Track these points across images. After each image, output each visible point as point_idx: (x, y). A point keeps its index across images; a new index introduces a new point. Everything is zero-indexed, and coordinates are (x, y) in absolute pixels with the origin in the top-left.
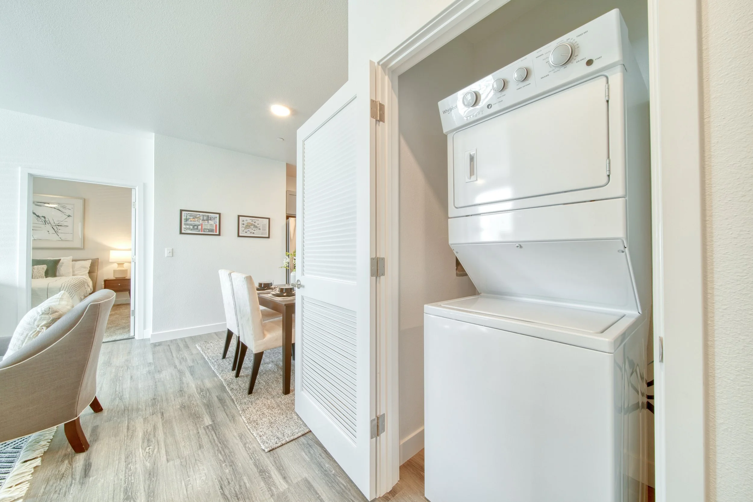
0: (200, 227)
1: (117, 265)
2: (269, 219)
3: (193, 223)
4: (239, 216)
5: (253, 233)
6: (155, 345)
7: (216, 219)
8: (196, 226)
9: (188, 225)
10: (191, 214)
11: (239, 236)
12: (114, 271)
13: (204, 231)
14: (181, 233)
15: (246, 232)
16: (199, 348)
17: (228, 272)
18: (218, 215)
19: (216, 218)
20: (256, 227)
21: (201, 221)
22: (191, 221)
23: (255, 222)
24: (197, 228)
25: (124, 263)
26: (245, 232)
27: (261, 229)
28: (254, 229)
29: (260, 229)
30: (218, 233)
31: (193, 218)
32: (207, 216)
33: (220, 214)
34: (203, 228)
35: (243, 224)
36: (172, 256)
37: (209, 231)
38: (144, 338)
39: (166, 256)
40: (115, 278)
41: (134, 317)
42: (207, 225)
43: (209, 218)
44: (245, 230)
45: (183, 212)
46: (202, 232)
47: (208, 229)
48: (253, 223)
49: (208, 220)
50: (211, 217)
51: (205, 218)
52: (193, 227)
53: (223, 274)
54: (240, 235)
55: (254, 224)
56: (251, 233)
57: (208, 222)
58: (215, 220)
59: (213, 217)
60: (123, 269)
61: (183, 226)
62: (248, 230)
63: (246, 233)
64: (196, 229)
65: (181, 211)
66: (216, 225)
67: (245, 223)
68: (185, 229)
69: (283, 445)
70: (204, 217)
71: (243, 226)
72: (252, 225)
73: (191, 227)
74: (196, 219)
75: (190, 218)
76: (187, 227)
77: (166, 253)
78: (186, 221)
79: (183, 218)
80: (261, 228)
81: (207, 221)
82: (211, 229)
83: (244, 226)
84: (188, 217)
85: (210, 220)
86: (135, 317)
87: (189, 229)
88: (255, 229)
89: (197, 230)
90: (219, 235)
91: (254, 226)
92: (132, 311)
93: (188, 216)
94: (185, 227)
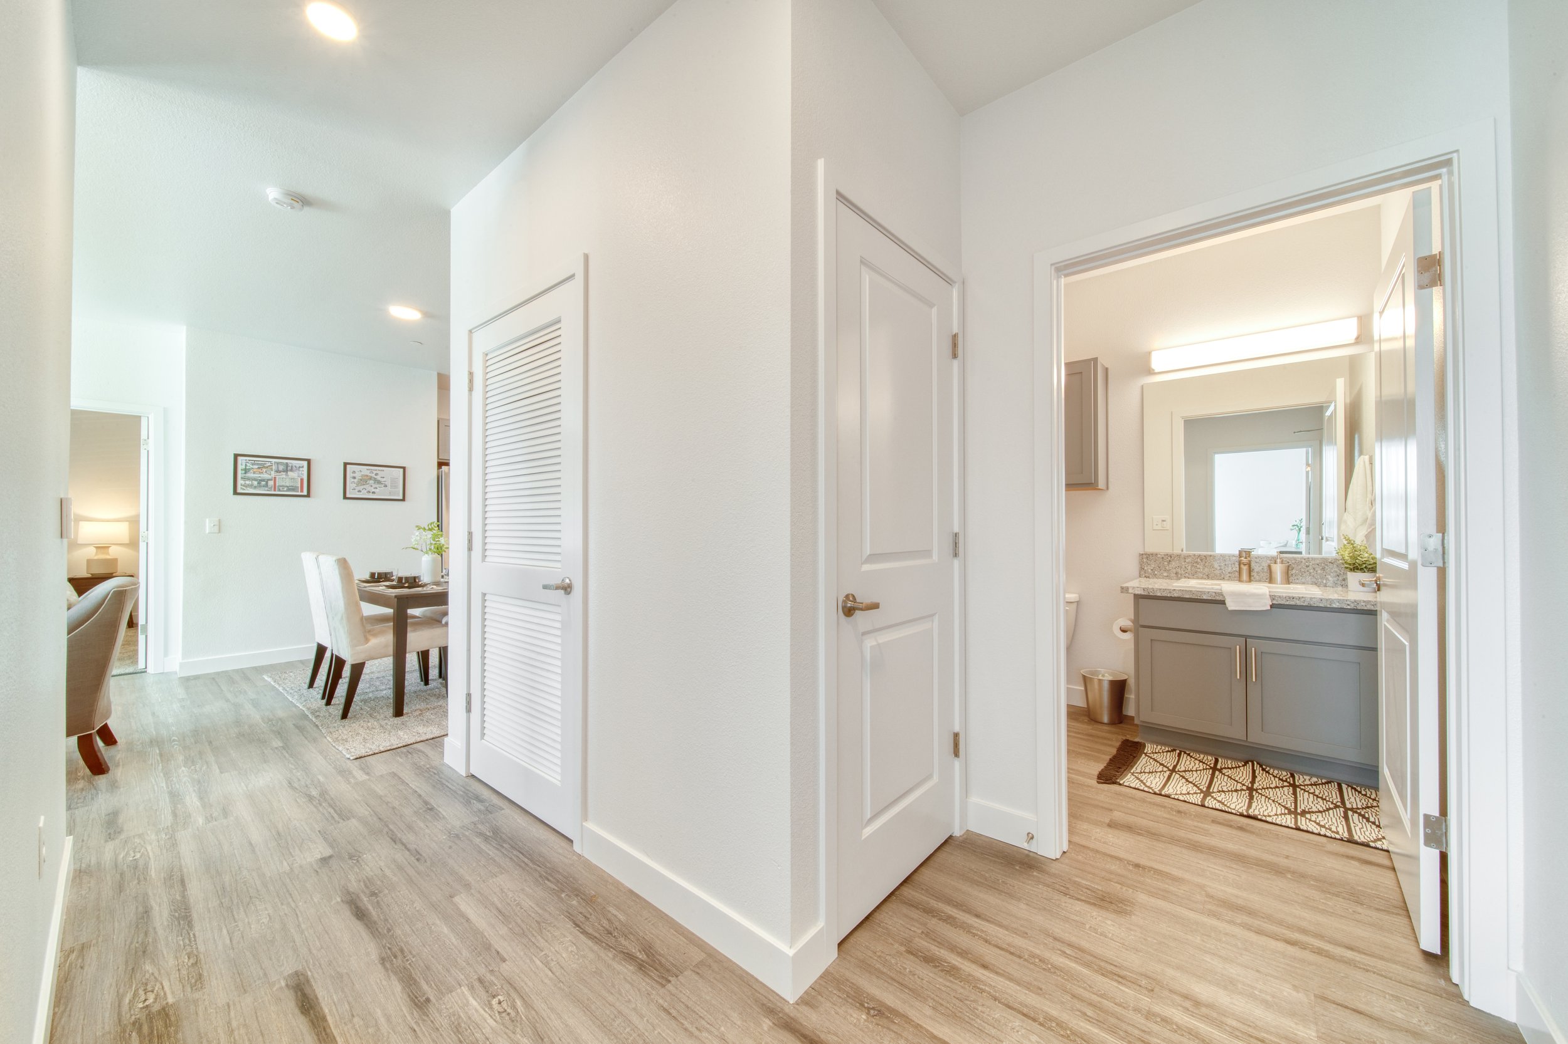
0: (271, 483)
1: (95, 549)
2: (404, 468)
3: (260, 475)
4: (346, 464)
5: (374, 493)
6: (186, 680)
7: (301, 469)
8: (263, 480)
9: (248, 479)
10: (255, 461)
11: (345, 498)
12: (88, 561)
13: (279, 490)
14: (235, 493)
15: (359, 491)
16: (269, 680)
17: (315, 556)
18: (305, 463)
19: (303, 467)
20: (379, 482)
21: (273, 473)
22: (254, 473)
23: (376, 474)
24: (267, 485)
25: (110, 547)
26: (356, 491)
27: (389, 486)
28: (374, 486)
29: (386, 486)
30: (305, 493)
31: (259, 468)
32: (285, 463)
33: (309, 461)
34: (277, 485)
35: (354, 478)
36: (219, 532)
37: (289, 490)
38: (165, 671)
39: (207, 532)
40: (90, 576)
41: (144, 636)
42: (284, 480)
43: (289, 468)
44: (358, 488)
45: (240, 459)
46: (275, 490)
47: (287, 487)
48: (373, 475)
49: (286, 471)
50: (292, 466)
51: (281, 468)
52: (259, 483)
53: (308, 558)
54: (348, 495)
55: (375, 477)
56: (369, 492)
57: (287, 475)
58: (299, 471)
59: (296, 467)
60: (108, 557)
61: (240, 482)
62: (362, 487)
63: (359, 493)
64: (263, 486)
65: (236, 456)
66: (302, 480)
67: (358, 475)
68: (244, 486)
69: (375, 754)
70: (279, 466)
71: (353, 480)
72: (371, 478)
73: (255, 483)
74: (264, 470)
75: (252, 468)
76: (247, 482)
77: (208, 526)
78: (245, 473)
79: (240, 467)
80: (388, 483)
81: (284, 473)
82: (292, 486)
83: (356, 480)
84: (249, 466)
85: (292, 470)
86: (146, 636)
87: (251, 486)
88: (377, 486)
89: (266, 489)
90: (308, 495)
91: (375, 480)
92: (142, 625)
93: (248, 464)
94: (243, 482)
